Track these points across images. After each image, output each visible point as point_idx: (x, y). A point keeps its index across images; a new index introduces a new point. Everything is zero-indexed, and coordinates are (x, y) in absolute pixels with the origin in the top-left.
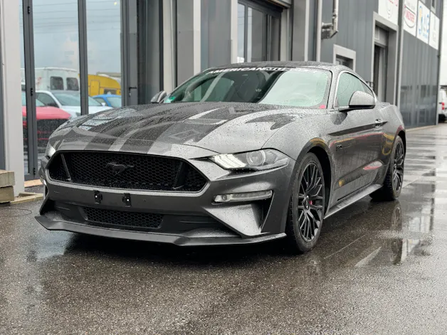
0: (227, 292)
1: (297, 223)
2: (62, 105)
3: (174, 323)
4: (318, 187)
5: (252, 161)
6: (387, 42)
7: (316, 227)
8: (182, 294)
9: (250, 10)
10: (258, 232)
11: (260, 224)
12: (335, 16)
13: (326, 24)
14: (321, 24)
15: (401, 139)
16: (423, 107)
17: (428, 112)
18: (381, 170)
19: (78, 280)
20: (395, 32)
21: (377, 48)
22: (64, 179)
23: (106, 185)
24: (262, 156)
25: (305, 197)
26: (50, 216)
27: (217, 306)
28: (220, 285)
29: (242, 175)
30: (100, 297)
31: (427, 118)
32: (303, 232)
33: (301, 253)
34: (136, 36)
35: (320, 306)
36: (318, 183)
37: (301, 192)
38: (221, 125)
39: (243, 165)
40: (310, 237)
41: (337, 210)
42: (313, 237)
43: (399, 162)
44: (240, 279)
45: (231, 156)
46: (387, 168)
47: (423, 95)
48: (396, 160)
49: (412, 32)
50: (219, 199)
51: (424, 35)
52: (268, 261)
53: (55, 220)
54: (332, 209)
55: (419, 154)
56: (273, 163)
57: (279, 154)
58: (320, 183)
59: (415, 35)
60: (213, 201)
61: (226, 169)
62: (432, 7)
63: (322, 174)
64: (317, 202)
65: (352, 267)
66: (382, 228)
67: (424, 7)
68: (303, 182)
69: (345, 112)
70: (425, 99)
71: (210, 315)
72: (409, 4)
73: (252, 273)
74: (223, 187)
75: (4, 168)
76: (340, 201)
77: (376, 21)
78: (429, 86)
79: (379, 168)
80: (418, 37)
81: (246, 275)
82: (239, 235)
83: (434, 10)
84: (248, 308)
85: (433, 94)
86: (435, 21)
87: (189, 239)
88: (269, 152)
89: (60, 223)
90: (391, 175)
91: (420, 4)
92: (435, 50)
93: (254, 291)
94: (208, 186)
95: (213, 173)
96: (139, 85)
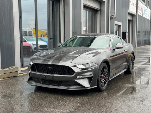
0: (81, 103)
1: (100, 83)
2: (28, 41)
3: (67, 111)
4: (106, 72)
5: (87, 66)
6: (133, 19)
7: (106, 83)
8: (69, 104)
9: (87, 12)
10: (89, 86)
11: (90, 84)
12: (115, 12)
13: (112, 15)
14: (110, 15)
15: (133, 55)
16: (145, 39)
17: (147, 40)
18: (127, 65)
19: (40, 100)
20: (135, 15)
21: (129, 21)
22: (35, 71)
23: (47, 73)
24: (90, 65)
25: (103, 75)
26: (31, 81)
27: (78, 107)
28: (79, 101)
29: (85, 70)
30: (47, 105)
31: (147, 42)
32: (102, 85)
33: (102, 91)
34: (52, 22)
35: (105, 107)
36: (106, 71)
37: (101, 74)
38: (78, 56)
39: (84, 67)
40: (104, 86)
41: (113, 78)
42: (105, 87)
43: (132, 62)
44: (84, 99)
45: (81, 65)
46: (128, 65)
47: (145, 35)
48: (131, 62)
49: (141, 15)
50: (78, 77)
51: (145, 15)
52: (92, 94)
53: (33, 83)
54: (111, 78)
55: (142, 56)
56: (93, 66)
57: (95, 64)
58: (107, 71)
59: (142, 16)
60: (77, 78)
61: (80, 69)
62: (148, 6)
63: (107, 68)
64: (106, 76)
65: (116, 95)
66: (126, 83)
67: (145, 6)
68: (102, 71)
69: (114, 50)
70: (146, 36)
71: (76, 109)
72: (140, 6)
73: (87, 97)
74: (79, 74)
75: (15, 66)
76: (113, 75)
77: (129, 12)
78: (147, 31)
79: (126, 65)
80: (143, 16)
81: (86, 98)
82: (84, 87)
83: (148, 7)
84: (86, 107)
85: (149, 34)
86: (149, 10)
87: (70, 88)
88: (92, 64)
89: (34, 83)
90: (130, 66)
91: (144, 5)
92: (149, 20)
93: (88, 102)
94: (75, 74)
95: (76, 70)
96: (53, 37)
